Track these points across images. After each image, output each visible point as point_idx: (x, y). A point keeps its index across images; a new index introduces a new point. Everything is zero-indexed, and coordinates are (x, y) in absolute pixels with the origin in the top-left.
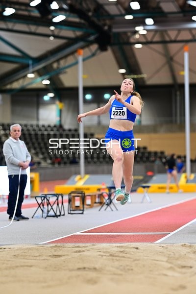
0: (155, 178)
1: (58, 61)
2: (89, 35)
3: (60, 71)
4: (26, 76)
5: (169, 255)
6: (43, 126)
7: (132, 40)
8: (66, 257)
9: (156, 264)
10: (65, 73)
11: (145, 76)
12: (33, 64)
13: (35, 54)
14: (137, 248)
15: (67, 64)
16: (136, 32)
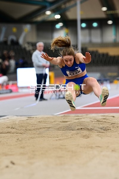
1: (65, 3)
3: (66, 10)
8: (70, 122)
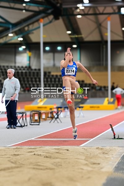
0: (88, 101)
1: (28, 26)
2: (48, 9)
3: (29, 32)
4: (8, 35)
5: (88, 155)
6: (19, 67)
7: (75, 13)
9: (77, 161)
10: (33, 33)
11: (83, 36)
12: (12, 28)
13: (13, 21)
14: (68, 150)
15: (34, 28)
16: (78, 8)
